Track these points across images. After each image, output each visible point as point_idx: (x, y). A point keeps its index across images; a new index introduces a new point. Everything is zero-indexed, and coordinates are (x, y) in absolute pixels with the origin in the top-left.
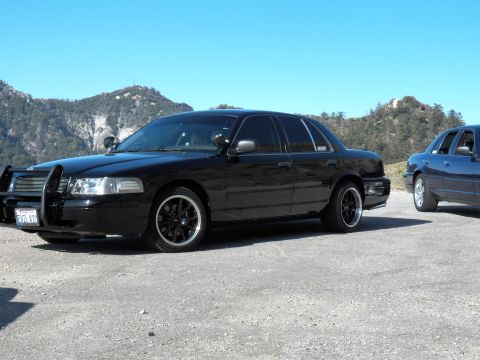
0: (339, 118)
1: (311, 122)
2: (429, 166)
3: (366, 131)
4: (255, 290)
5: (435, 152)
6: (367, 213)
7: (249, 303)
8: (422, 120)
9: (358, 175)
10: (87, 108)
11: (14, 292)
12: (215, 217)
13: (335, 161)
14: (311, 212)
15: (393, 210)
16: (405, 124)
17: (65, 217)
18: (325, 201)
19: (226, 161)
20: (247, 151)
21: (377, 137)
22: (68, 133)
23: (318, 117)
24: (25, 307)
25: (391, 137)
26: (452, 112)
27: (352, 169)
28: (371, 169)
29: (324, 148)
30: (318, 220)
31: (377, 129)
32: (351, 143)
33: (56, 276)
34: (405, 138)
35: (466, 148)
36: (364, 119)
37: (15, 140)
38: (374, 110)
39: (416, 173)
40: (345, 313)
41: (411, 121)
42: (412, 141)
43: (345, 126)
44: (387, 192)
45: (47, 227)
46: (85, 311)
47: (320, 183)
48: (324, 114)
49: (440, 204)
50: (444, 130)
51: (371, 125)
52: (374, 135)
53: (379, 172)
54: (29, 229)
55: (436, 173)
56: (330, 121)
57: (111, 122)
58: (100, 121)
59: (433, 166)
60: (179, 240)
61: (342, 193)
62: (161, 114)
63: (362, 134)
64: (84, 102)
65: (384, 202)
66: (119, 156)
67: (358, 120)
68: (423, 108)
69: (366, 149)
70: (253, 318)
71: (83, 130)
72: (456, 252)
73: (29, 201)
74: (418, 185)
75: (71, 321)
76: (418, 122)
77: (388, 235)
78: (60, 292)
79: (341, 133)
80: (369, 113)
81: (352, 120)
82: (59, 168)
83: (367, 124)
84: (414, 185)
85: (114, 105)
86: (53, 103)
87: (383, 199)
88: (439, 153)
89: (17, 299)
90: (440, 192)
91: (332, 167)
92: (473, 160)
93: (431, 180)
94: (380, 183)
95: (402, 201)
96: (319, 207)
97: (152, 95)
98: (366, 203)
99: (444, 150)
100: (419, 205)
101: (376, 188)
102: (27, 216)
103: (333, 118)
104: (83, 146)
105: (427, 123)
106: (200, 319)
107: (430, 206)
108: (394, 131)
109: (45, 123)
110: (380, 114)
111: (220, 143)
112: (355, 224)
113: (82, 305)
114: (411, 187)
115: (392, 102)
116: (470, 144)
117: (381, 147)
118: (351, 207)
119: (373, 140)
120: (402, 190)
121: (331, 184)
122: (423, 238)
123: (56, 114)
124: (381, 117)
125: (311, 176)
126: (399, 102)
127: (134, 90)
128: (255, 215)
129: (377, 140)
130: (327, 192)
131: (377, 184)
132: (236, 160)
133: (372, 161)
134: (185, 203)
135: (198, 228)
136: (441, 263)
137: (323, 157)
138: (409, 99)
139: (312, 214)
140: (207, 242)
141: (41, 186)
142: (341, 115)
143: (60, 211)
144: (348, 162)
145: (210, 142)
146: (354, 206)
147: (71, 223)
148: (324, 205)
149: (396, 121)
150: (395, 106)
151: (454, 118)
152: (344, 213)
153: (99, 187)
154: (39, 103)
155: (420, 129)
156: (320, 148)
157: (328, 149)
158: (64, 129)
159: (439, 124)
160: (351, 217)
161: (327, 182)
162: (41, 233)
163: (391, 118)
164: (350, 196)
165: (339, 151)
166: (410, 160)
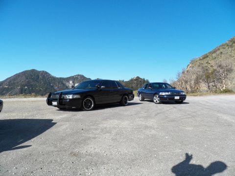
0: (123, 81)
1: (117, 82)
4: (106, 119)
5: (144, 88)
6: (129, 102)
7: (104, 122)
9: (127, 93)
10: (68, 79)
11: (52, 120)
12: (96, 103)
13: (122, 91)
15: (135, 101)
16: (137, 82)
17: (63, 103)
18: (120, 99)
19: (99, 91)
20: (103, 88)
22: (64, 85)
24: (55, 124)
28: (130, 92)
30: (119, 103)
31: (131, 83)
32: (126, 86)
33: (61, 117)
34: (137, 85)
35: (150, 87)
37: (53, 86)
38: (130, 79)
39: (139, 93)
40: (125, 124)
42: (139, 86)
44: (133, 97)
45: (59, 106)
46: (67, 125)
47: (119, 95)
48: (120, 80)
49: (145, 99)
50: (145, 84)
52: (130, 85)
53: (132, 93)
54: (55, 106)
56: (121, 82)
57: (73, 82)
58: (71, 82)
59: (143, 91)
60: (88, 108)
61: (124, 97)
62: (84, 81)
63: (128, 85)
64: (68, 78)
66: (75, 90)
67: (127, 81)
68: (141, 79)
69: (129, 88)
70: (105, 126)
71: (67, 84)
72: (148, 110)
73: (55, 100)
74: (140, 95)
75: (65, 127)
76: (140, 82)
77: (134, 106)
78: (63, 120)
79: (124, 84)
82: (62, 93)
83: (129, 82)
85: (74, 79)
86: (61, 78)
87: (133, 99)
89: (53, 122)
90: (145, 97)
92: (152, 90)
93: (143, 94)
95: (137, 99)
96: (119, 101)
97: (82, 76)
98: (129, 99)
99: (146, 88)
100: (140, 100)
102: (55, 103)
104: (67, 88)
105: (142, 82)
106: (93, 126)
107: (143, 100)
108: (135, 84)
109: (59, 83)
110: (132, 80)
111: (97, 87)
112: (127, 104)
113: (67, 123)
114: (139, 96)
116: (151, 87)
117: (132, 87)
120: (137, 96)
122: (141, 107)
123: (61, 81)
125: (117, 94)
127: (78, 75)
128: (105, 102)
130: (121, 97)
131: (131, 95)
132: (101, 90)
134: (90, 100)
135: (93, 105)
136: (145, 112)
137: (119, 89)
138: (138, 77)
139: (117, 102)
140: (94, 109)
141: (58, 96)
143: (62, 102)
144: (125, 91)
145: (94, 86)
146: (127, 100)
147: (65, 105)
149: (135, 82)
150: (135, 78)
151: (147, 81)
152: (124, 102)
153: (71, 97)
154: (57, 78)
157: (121, 88)
158: (63, 84)
159: (144, 82)
160: (126, 102)
161: (121, 95)
162: (58, 107)
164: (126, 98)
165: (123, 88)
166: (138, 90)
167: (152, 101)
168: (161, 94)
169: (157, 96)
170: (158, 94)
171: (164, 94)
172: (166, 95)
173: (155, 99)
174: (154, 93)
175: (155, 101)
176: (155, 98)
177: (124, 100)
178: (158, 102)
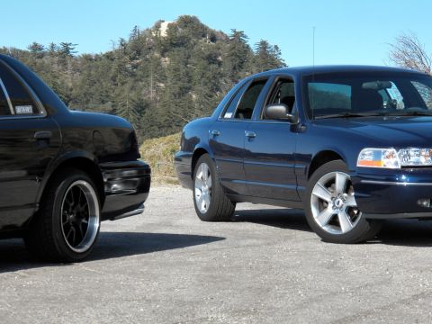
0: (64, 55)
2: (219, 140)
3: (114, 79)
5: (228, 115)
6: (109, 227)
8: (211, 59)
9: (92, 158)
13: (49, 133)
14: (6, 227)
15: (155, 220)
16: (182, 66)
18: (32, 205)
21: (133, 88)
23: (24, 53)
25: (157, 89)
26: (264, 45)
27: (81, 146)
28: (116, 146)
29: (28, 109)
30: (19, 241)
31: (133, 75)
32: (85, 100)
34: (184, 91)
35: (281, 108)
36: (109, 56)
38: (127, 39)
39: (196, 154)
41: (193, 60)
42: (194, 96)
43: (76, 70)
44: (144, 187)
47: (24, 173)
48: (36, 47)
49: (240, 207)
51: (121, 68)
52: (127, 87)
53: (131, 151)
55: (234, 152)
56: (46, 60)
59: (226, 140)
63: (107, 84)
65: (140, 205)
67: (98, 58)
68: (213, 39)
69: (113, 112)
72: (264, 291)
74: (201, 175)
76: (205, 63)
77: (146, 264)
79: (69, 80)
80: (117, 46)
81: (88, 58)
83: (114, 65)
84: (193, 174)
87: (136, 200)
88: (237, 116)
91: (43, 144)
92: (294, 129)
93: (225, 166)
94: (133, 172)
96: (20, 217)
98: (107, 208)
99: (245, 112)
100: (203, 209)
101: (125, 181)
103: (52, 54)
105: (220, 64)
107: (222, 211)
108: (163, 78)
110: (138, 47)
112: (87, 247)
114: (189, 179)
115: (158, 27)
116: (288, 102)
117: (141, 108)
118: (79, 216)
119: (127, 95)
120: (176, 183)
121: (41, 175)
122: (207, 269)
124: (139, 53)
125: (6, 161)
126: (170, 26)
129: (133, 95)
131: (126, 173)
133: (118, 132)
137: (27, 125)
138: (188, 22)
139: (10, 231)
142: (67, 48)
144: (75, 134)
146: (86, 214)
148: (29, 213)
149: (166, 61)
150: (163, 32)
151: (267, 55)
152: (67, 228)
155: (209, 74)
156: (20, 110)
157: (36, 110)
159: (241, 66)
161: (35, 171)
163: (157, 55)
164: (78, 196)
165: (56, 115)
166: (188, 130)
167: (298, 220)
168: (366, 158)
169: (340, 179)
170: (349, 165)
171: (391, 159)
172: (404, 170)
173: (322, 204)
174: (313, 150)
175: (320, 219)
176: (319, 192)
177: (59, 208)
178: (346, 225)
